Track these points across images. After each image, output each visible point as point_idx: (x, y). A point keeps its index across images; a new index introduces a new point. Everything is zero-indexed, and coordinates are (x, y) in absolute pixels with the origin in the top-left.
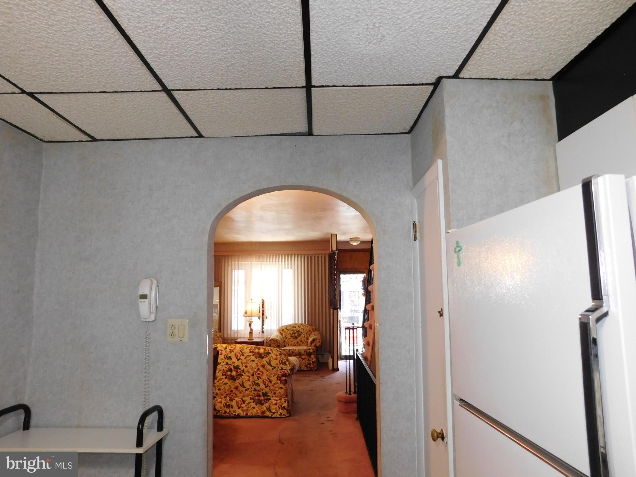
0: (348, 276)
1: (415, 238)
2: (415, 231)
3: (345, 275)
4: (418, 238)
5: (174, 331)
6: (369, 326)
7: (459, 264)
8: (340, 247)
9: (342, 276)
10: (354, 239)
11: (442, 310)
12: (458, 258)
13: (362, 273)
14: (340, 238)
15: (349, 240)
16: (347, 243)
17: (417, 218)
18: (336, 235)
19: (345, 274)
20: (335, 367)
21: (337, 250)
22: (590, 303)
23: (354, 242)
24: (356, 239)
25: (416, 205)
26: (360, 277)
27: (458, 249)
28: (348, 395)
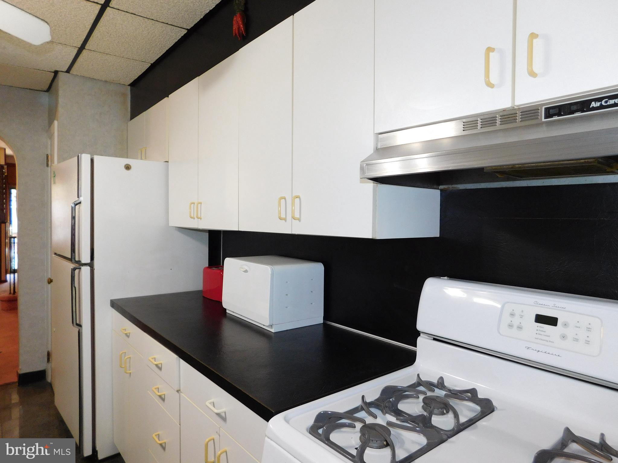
1: (47, 165)
2: (48, 161)
4: (49, 165)
12: (54, 180)
17: (49, 152)
18: (5, 149)
21: (6, 164)
25: (49, 143)
27: (54, 175)
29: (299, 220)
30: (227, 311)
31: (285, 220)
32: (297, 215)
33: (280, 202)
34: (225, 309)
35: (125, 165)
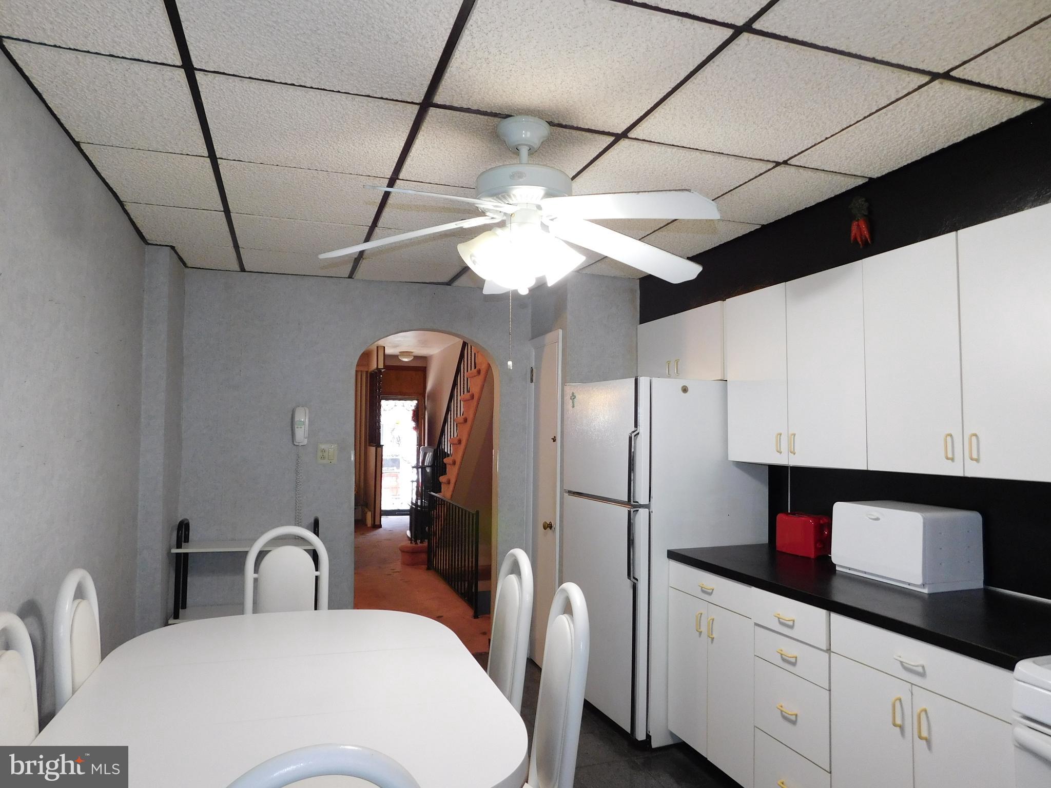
0: (391, 403)
1: (532, 381)
2: (532, 376)
3: (387, 401)
4: (534, 381)
5: (324, 454)
6: (453, 461)
7: (573, 407)
8: (388, 363)
9: (383, 403)
10: (405, 354)
11: (555, 437)
12: (573, 403)
13: (412, 399)
14: (389, 351)
15: (399, 354)
16: (395, 357)
17: (534, 364)
18: (384, 347)
19: (387, 399)
20: (377, 523)
21: (385, 367)
22: (633, 429)
23: (406, 358)
24: (408, 354)
25: (534, 353)
26: (411, 404)
27: (573, 397)
28: (414, 545)
29: (977, 460)
30: (837, 568)
31: (953, 459)
32: (975, 456)
33: (946, 439)
34: (835, 565)
35: (682, 387)
